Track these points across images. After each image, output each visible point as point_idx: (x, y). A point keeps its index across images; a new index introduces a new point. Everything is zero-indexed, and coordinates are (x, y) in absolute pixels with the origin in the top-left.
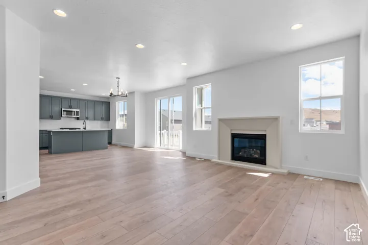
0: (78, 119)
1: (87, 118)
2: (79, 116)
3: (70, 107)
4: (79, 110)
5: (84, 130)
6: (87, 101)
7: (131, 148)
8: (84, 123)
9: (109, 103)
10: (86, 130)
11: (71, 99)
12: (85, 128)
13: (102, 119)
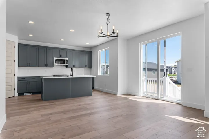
0: (67, 66)
1: (74, 66)
2: (68, 64)
3: (61, 56)
4: (67, 59)
5: (71, 77)
6: (74, 50)
7: (115, 95)
8: (72, 70)
9: (92, 52)
10: (73, 77)
11: (61, 49)
12: (72, 75)
13: (86, 67)
